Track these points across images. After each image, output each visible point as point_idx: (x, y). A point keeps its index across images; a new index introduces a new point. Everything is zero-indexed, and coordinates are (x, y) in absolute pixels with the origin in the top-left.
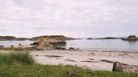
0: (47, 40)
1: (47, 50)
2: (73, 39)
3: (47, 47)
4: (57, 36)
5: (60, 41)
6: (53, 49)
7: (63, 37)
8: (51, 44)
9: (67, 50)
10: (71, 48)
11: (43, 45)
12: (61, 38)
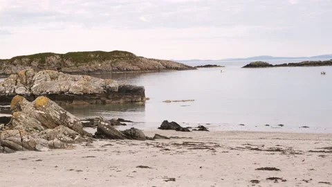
0: (49, 81)
1: (52, 147)
2: (177, 69)
3: (49, 131)
4: (101, 56)
5: (115, 84)
6: (79, 141)
7: (129, 57)
8: (68, 114)
9: (147, 138)
10: (166, 126)
11: (30, 120)
12: (121, 64)
